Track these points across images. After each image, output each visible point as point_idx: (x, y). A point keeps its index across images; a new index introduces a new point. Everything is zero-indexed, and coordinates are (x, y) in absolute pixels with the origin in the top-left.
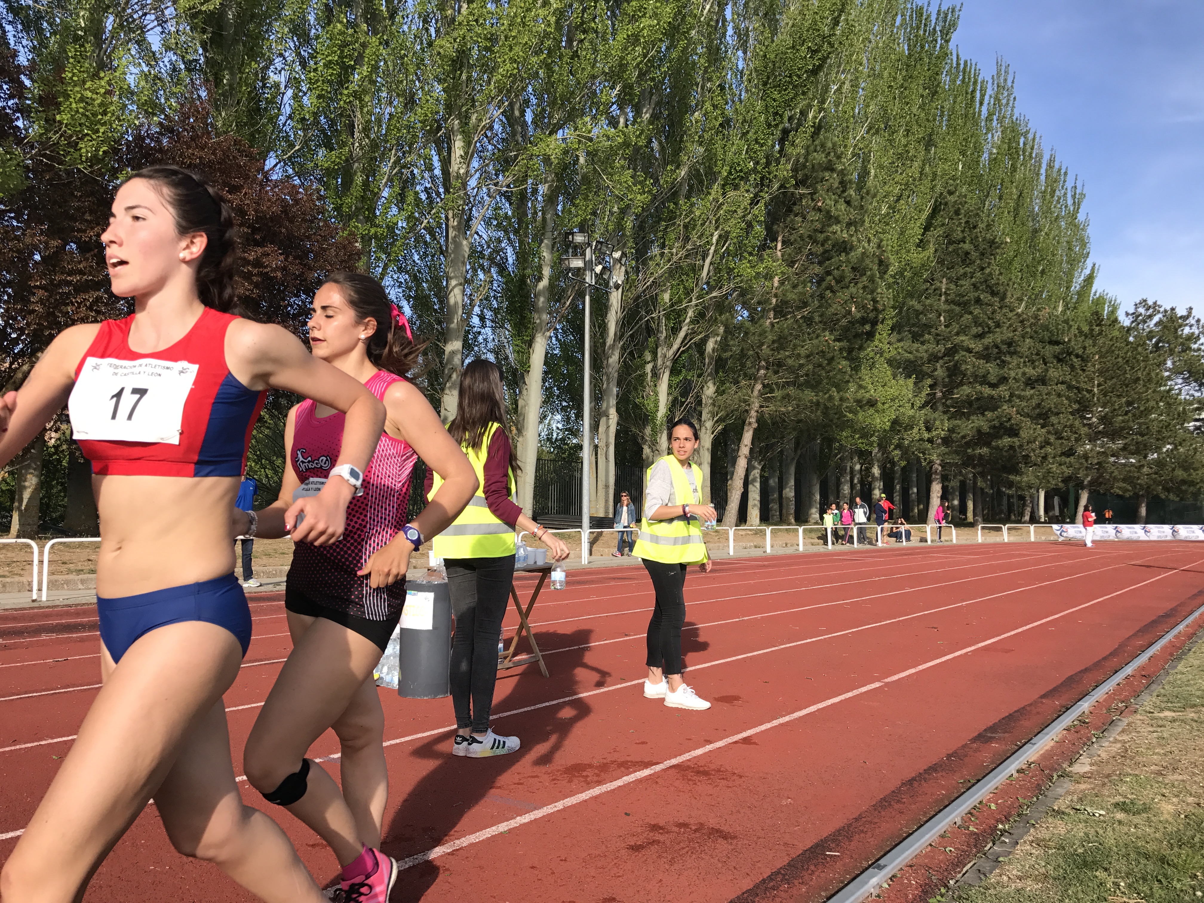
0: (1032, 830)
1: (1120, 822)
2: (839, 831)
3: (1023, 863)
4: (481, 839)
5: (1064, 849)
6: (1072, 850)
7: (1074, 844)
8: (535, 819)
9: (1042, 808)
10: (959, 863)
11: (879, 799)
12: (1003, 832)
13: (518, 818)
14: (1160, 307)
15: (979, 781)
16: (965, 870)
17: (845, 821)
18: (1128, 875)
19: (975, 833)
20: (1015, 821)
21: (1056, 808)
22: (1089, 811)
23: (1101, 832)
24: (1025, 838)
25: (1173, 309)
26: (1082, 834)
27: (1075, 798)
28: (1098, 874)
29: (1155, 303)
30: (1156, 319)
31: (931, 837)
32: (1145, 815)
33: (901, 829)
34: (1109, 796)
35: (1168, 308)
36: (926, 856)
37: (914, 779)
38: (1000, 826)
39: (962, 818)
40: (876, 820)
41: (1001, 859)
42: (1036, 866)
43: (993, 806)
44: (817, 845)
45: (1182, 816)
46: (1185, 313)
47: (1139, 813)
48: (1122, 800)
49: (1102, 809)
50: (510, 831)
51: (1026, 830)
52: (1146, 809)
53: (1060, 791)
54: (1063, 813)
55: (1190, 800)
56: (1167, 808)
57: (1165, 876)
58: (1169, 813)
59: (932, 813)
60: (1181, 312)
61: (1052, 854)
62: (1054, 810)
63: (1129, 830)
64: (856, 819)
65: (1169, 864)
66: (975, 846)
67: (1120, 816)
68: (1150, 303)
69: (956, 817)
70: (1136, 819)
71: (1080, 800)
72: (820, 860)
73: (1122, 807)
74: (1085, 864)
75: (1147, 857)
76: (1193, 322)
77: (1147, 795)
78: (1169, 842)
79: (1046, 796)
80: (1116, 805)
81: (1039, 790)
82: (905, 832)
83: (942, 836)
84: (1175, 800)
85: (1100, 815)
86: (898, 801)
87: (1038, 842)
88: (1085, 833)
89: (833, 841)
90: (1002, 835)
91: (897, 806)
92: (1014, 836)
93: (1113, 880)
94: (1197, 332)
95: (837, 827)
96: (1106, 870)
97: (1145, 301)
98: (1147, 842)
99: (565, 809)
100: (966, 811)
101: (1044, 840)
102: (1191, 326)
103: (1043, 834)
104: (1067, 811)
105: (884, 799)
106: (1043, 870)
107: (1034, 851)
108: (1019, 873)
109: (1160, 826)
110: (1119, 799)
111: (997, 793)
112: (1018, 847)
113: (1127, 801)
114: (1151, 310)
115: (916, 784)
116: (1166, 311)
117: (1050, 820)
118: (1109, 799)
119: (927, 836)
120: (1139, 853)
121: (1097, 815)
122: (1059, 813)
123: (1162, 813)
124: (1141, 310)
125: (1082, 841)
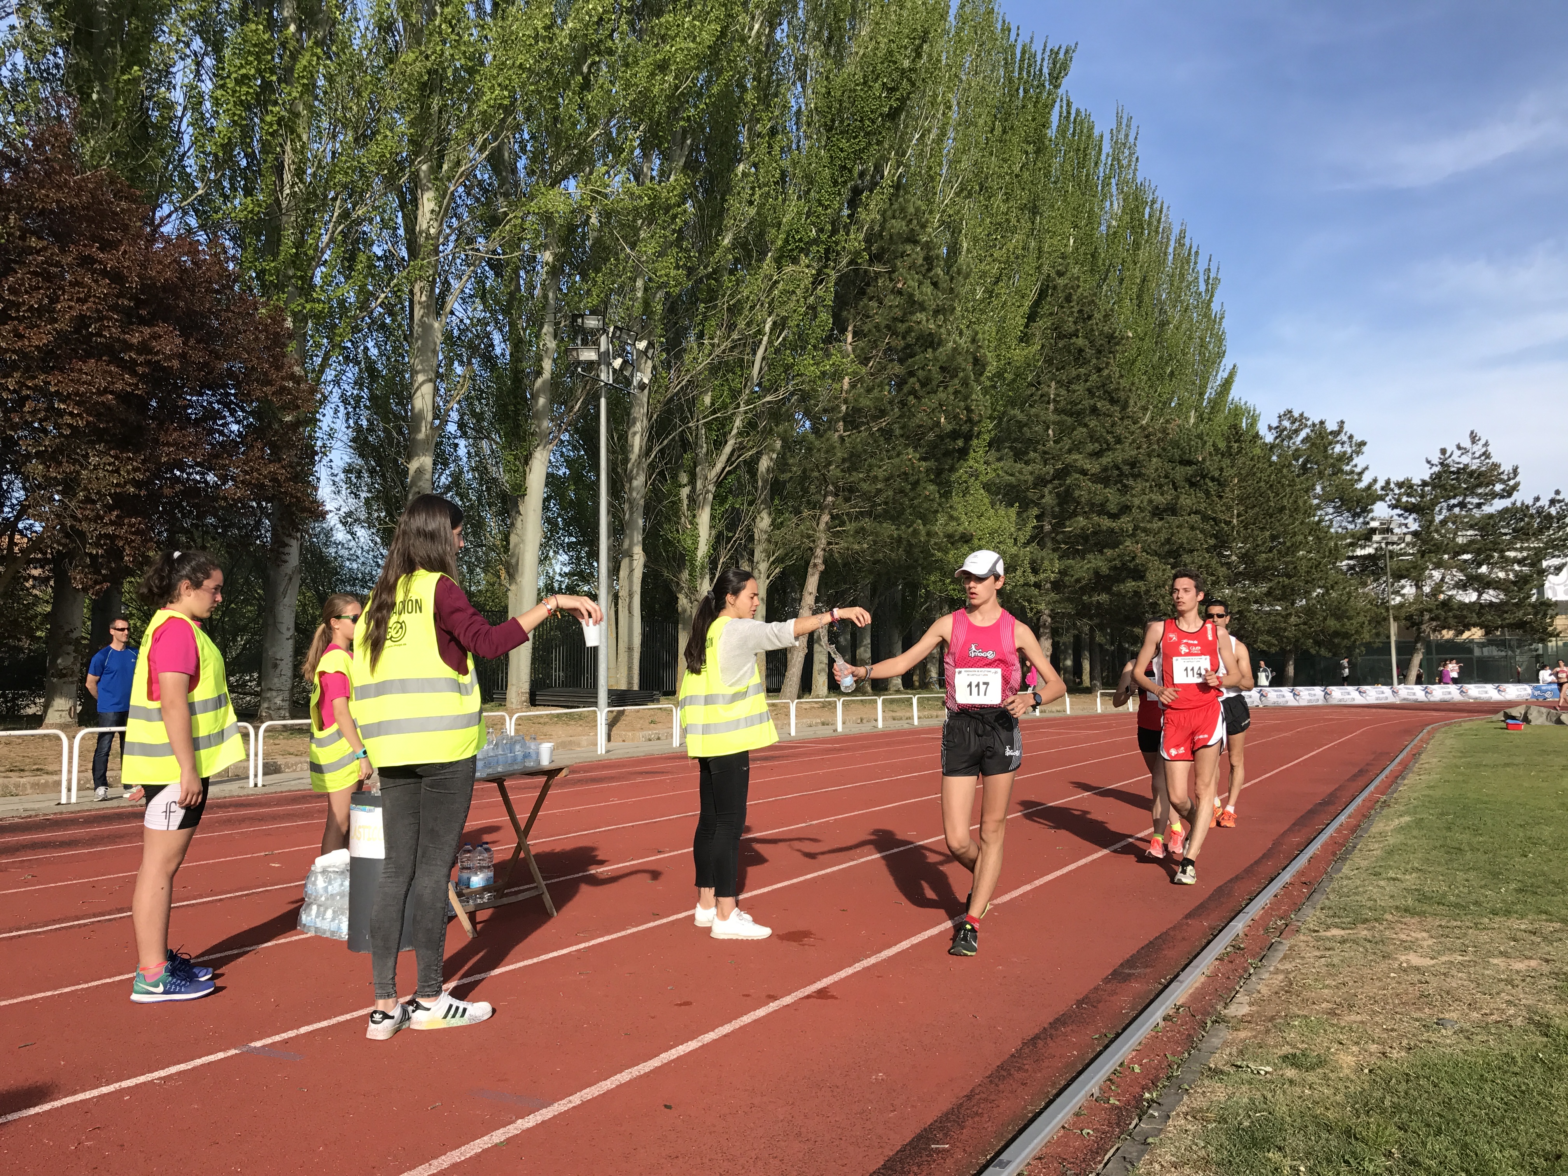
0: (1185, 1097)
1: (1291, 1082)
2: (947, 1114)
3: (1177, 1144)
4: (468, 1156)
5: (1227, 1122)
6: (1236, 1123)
7: (1238, 1114)
8: (543, 1122)
9: (1196, 1067)
10: (1101, 1150)
11: (995, 1066)
12: (1151, 1101)
13: (520, 1121)
14: (1307, 419)
15: (1118, 1035)
16: (1107, 1158)
17: (954, 1100)
18: (1308, 1154)
19: (1117, 1107)
20: (1164, 1087)
21: (1212, 1066)
22: (1253, 1067)
23: (1269, 1096)
24: (1178, 1109)
25: (1322, 423)
26: (1246, 1100)
27: (1234, 1051)
28: (1271, 1155)
29: (1302, 415)
30: (1303, 434)
31: (1063, 1118)
32: (1320, 1071)
33: (1025, 1108)
34: (1276, 1047)
35: (1317, 422)
36: (1058, 1143)
37: (1036, 1037)
38: (1147, 1095)
39: (1101, 1089)
40: (992, 1097)
41: (1150, 1140)
42: (1194, 1147)
43: (1137, 1069)
44: (919, 1137)
45: (1366, 1071)
46: (1335, 428)
47: (1313, 1069)
48: (1291, 1051)
49: (1268, 1064)
50: (508, 1140)
51: (1178, 1098)
52: (1321, 1062)
53: (1216, 1042)
54: (1222, 1072)
55: (1373, 1048)
56: (1347, 1060)
57: (1353, 1154)
58: (1349, 1067)
59: (1063, 1083)
60: (1331, 426)
61: (1212, 1130)
62: (1210, 1069)
63: (1303, 1092)
64: (969, 1097)
65: (1356, 1139)
66: (1118, 1125)
67: (1291, 1073)
68: (1296, 414)
69: (1093, 1086)
70: (1311, 1077)
71: (1241, 1052)
72: (924, 1158)
73: (1291, 1060)
74: (1255, 1143)
75: (1329, 1129)
76: (1345, 438)
77: (1321, 1043)
78: (1353, 1107)
79: (1199, 1050)
80: (1285, 1058)
81: (1190, 1042)
82: (1031, 1112)
83: (1077, 1115)
84: (1355, 1049)
85: (1266, 1073)
86: (1020, 1069)
87: (1194, 1114)
88: (1250, 1099)
89: (941, 1129)
90: (1149, 1107)
91: (1018, 1076)
92: (1163, 1108)
93: (1289, 1162)
94: (1349, 451)
95: (945, 1109)
96: (1280, 1149)
97: (1290, 412)
98: (1327, 1109)
99: (584, 1104)
100: (1105, 1078)
101: (1201, 1110)
102: (1343, 443)
103: (1199, 1102)
104: (1226, 1069)
105: (1001, 1067)
106: (1202, 1153)
107: (1189, 1127)
108: (1174, 1159)
109: (1340, 1085)
110: (1287, 1049)
111: (1141, 1051)
112: (1170, 1122)
113: (1298, 1052)
114: (1297, 424)
115: (1040, 1044)
116: (1314, 425)
117: (1206, 1082)
118: (1275, 1051)
119: (1060, 1116)
120: (1318, 1125)
121: (1262, 1073)
122: (1216, 1073)
123: (1341, 1067)
124: (1286, 423)
125: (1247, 1109)
